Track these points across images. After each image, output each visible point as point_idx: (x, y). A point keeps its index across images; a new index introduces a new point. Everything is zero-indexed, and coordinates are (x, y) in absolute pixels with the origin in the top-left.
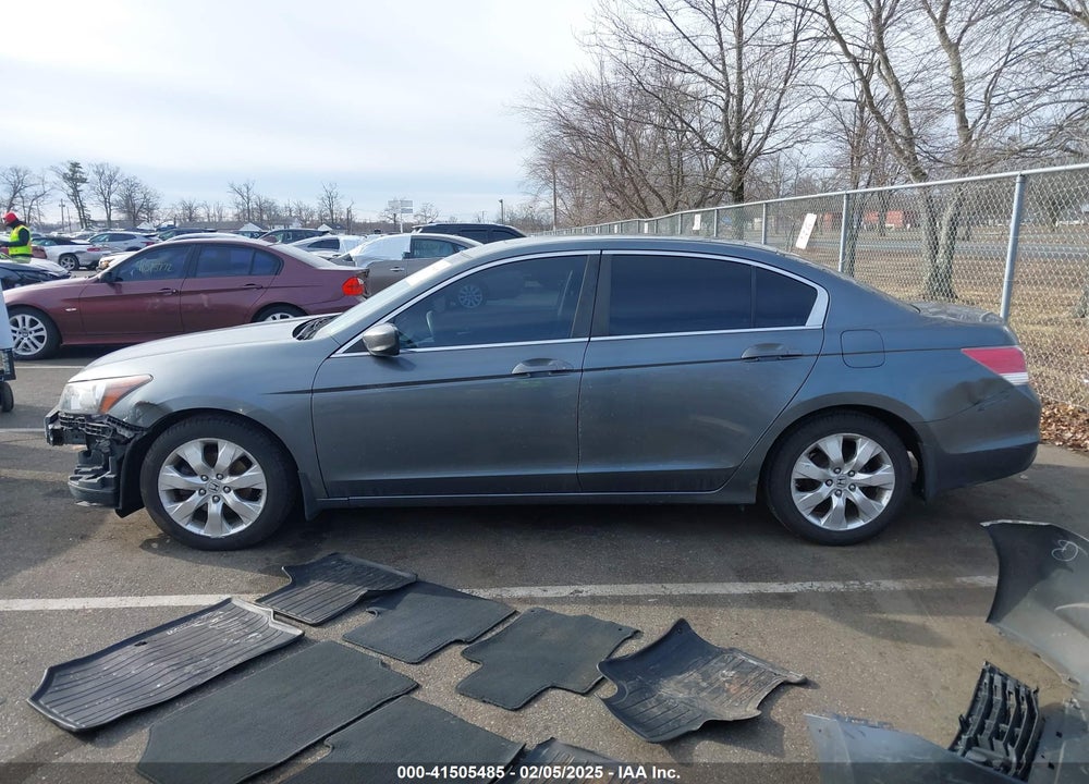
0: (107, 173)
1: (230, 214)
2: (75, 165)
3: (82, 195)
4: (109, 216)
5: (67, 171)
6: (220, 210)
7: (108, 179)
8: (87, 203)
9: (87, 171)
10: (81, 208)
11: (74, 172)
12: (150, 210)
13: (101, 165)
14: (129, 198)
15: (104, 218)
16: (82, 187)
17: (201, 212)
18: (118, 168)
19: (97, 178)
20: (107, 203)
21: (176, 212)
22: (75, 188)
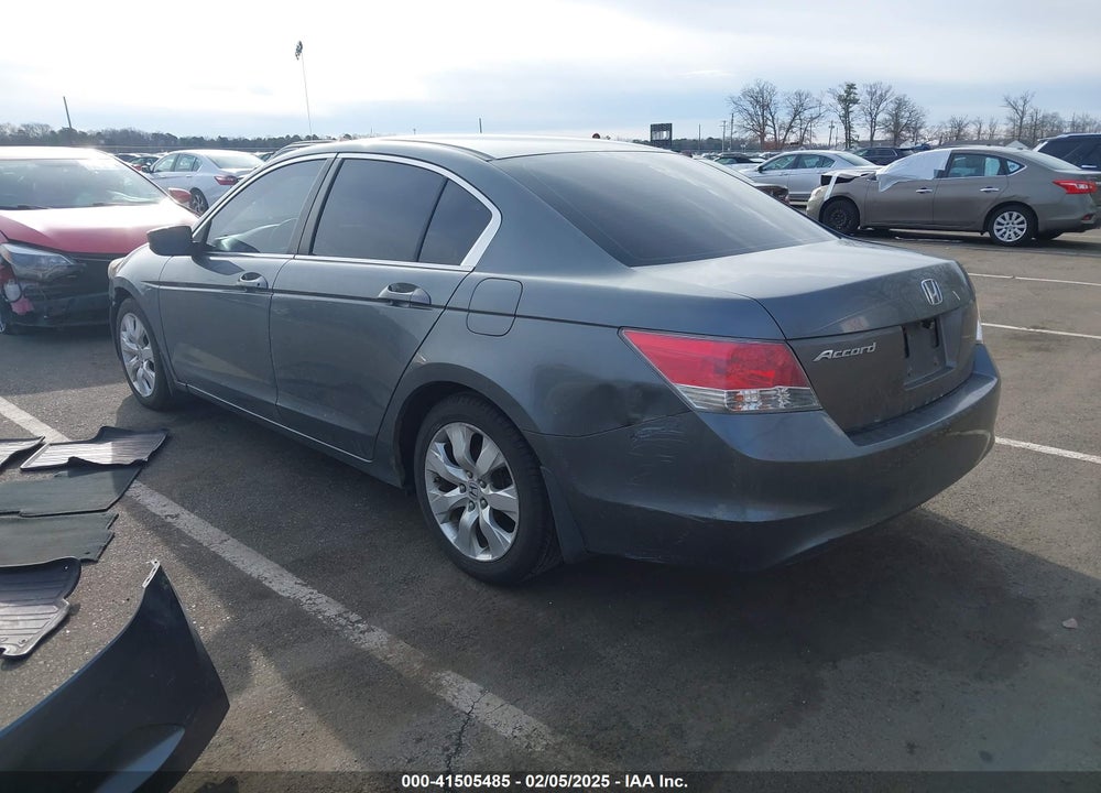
0: (879, 93)
1: (1003, 129)
2: (851, 87)
3: (851, 116)
4: (872, 136)
5: (843, 93)
6: (992, 126)
7: (878, 97)
8: (854, 124)
9: (861, 94)
10: (848, 128)
11: (849, 94)
12: (916, 129)
13: (875, 85)
14: (896, 116)
15: (868, 138)
16: (854, 108)
17: (971, 130)
18: (890, 87)
19: (869, 98)
20: (873, 124)
21: (944, 131)
22: (846, 109)
